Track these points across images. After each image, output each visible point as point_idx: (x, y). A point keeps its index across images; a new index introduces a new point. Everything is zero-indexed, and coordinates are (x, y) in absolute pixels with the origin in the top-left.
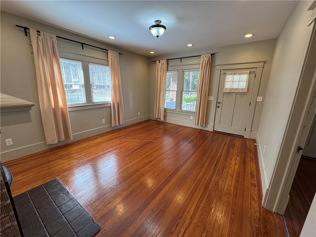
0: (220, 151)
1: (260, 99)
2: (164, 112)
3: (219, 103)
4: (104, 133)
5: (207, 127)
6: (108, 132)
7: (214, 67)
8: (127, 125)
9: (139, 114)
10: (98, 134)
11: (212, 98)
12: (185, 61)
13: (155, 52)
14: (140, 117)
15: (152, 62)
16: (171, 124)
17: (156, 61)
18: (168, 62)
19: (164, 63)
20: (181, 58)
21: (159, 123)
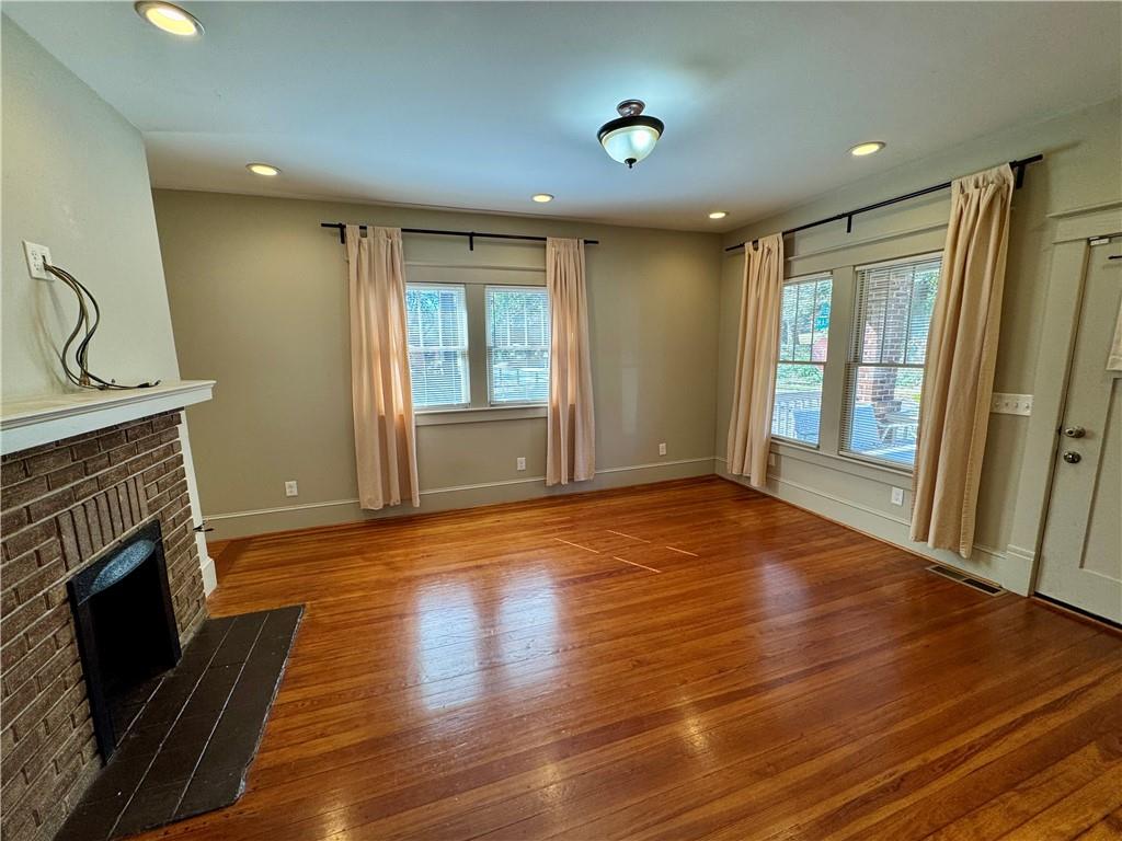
0: (976, 734)
2: (770, 452)
3: (1080, 434)
4: (517, 503)
5: (989, 564)
6: (532, 501)
7: (1042, 227)
8: (606, 485)
9: (663, 451)
10: (499, 503)
11: (1023, 404)
12: (865, 227)
13: (727, 214)
14: (666, 462)
15: (727, 250)
16: (794, 507)
17: (743, 245)
18: (793, 239)
19: (775, 249)
20: (850, 215)
21: (743, 494)
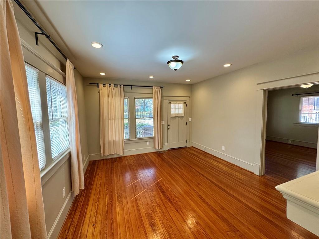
1: (190, 119)
3: (169, 126)
5: (163, 148)
7: (162, 97)
11: (164, 122)
12: (135, 89)
20: (131, 86)
